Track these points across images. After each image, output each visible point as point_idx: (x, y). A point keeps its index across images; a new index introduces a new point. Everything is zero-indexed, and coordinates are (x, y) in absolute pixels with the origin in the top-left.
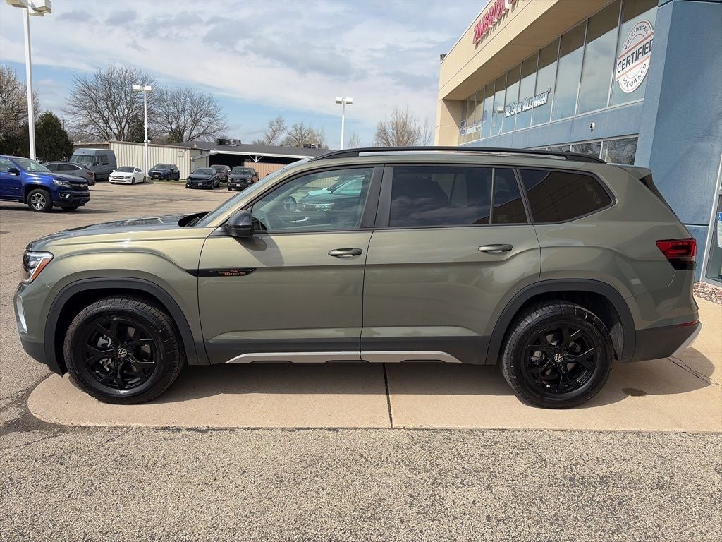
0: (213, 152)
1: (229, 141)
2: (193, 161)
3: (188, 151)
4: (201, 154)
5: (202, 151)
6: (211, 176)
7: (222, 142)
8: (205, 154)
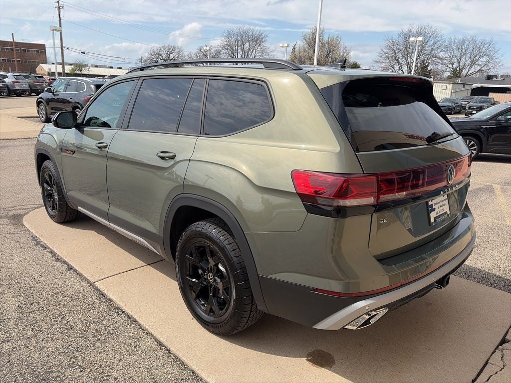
0: (475, 86)
1: (496, 77)
2: (454, 93)
3: (451, 85)
4: (464, 87)
5: (464, 85)
6: (453, 104)
7: (489, 78)
8: (467, 87)
